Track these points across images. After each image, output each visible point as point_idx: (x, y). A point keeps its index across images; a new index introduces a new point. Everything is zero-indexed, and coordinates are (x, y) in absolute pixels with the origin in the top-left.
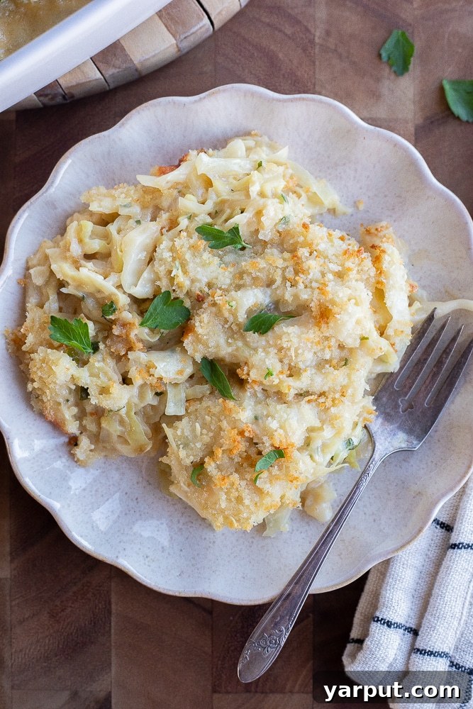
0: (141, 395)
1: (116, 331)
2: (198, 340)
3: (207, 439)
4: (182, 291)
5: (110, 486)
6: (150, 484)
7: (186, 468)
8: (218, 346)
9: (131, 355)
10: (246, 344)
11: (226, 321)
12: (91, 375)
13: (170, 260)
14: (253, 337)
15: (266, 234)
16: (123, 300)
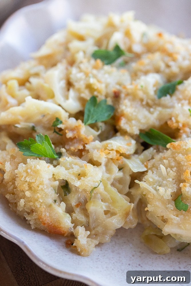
0: (108, 170)
1: (69, 135)
2: (129, 120)
3: (173, 173)
4: (101, 94)
5: (114, 263)
6: (143, 253)
7: (169, 202)
8: (145, 117)
9: (88, 147)
10: (164, 106)
11: (142, 100)
12: (67, 169)
13: (84, 77)
14: (167, 100)
15: (137, 48)
16: (64, 115)
